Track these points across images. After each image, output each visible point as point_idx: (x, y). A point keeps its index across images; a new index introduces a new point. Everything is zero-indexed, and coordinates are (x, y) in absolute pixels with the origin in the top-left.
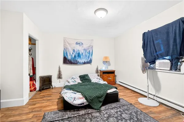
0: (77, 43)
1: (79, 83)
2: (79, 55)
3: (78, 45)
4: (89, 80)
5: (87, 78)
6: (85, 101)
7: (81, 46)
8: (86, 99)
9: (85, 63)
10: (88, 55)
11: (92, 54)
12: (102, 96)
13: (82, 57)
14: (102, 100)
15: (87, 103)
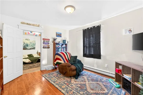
0: (26, 39)
1: (27, 57)
2: (27, 45)
3: (27, 40)
4: (33, 56)
5: (32, 55)
6: (30, 61)
7: (29, 41)
8: (31, 60)
9: (31, 49)
10: (33, 45)
11: (35, 45)
12: (37, 60)
13: (29, 46)
14: (37, 61)
15: (31, 62)
